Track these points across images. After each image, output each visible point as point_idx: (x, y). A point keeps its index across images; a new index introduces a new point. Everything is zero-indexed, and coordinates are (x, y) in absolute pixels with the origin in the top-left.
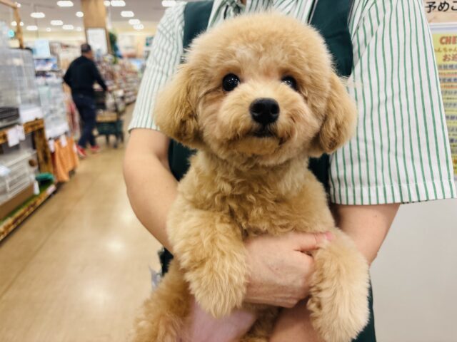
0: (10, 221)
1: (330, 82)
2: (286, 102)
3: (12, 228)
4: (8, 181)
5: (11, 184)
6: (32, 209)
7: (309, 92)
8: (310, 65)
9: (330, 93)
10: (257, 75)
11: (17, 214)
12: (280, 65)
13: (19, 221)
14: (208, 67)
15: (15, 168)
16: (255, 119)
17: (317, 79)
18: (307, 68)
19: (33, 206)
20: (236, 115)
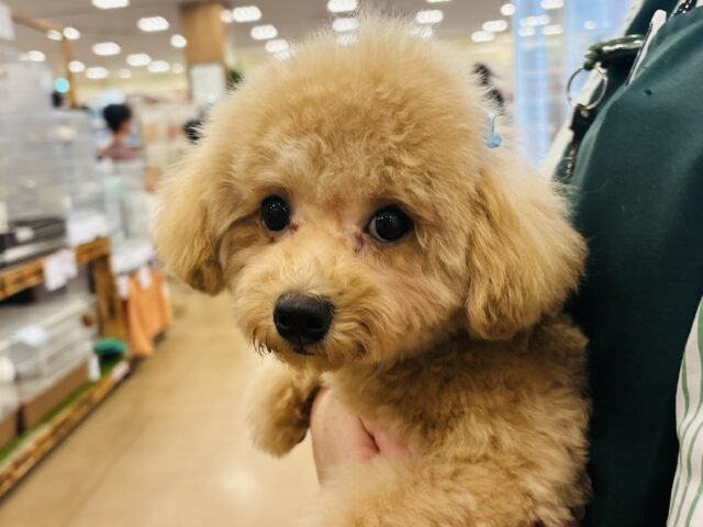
0: (44, 431)
3: (48, 445)
4: (44, 355)
5: (52, 359)
6: (85, 409)
11: (60, 417)
13: (63, 431)
15: (57, 331)
19: (86, 401)
20: (252, 315)
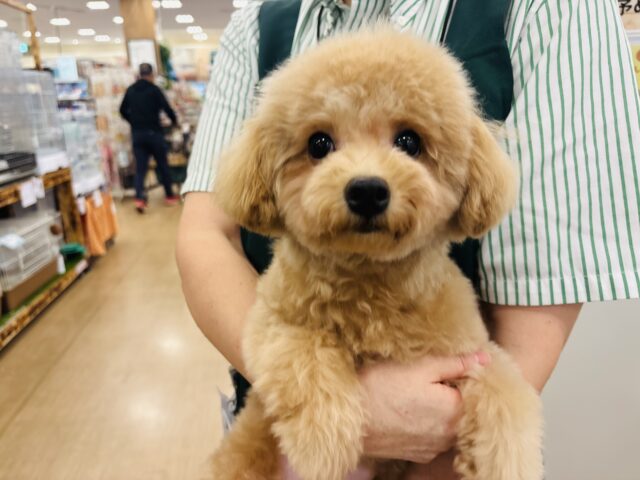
0: (24, 310)
1: (473, 135)
2: (400, 180)
3: (28, 320)
4: (21, 256)
5: (26, 260)
6: (55, 294)
7: (440, 152)
8: (439, 111)
9: (473, 152)
10: (356, 134)
11: (35, 301)
12: (392, 116)
13: (38, 311)
14: (284, 122)
15: (31, 237)
16: (353, 208)
17: (452, 132)
18: (435, 116)
19: (56, 289)
20: (325, 202)
